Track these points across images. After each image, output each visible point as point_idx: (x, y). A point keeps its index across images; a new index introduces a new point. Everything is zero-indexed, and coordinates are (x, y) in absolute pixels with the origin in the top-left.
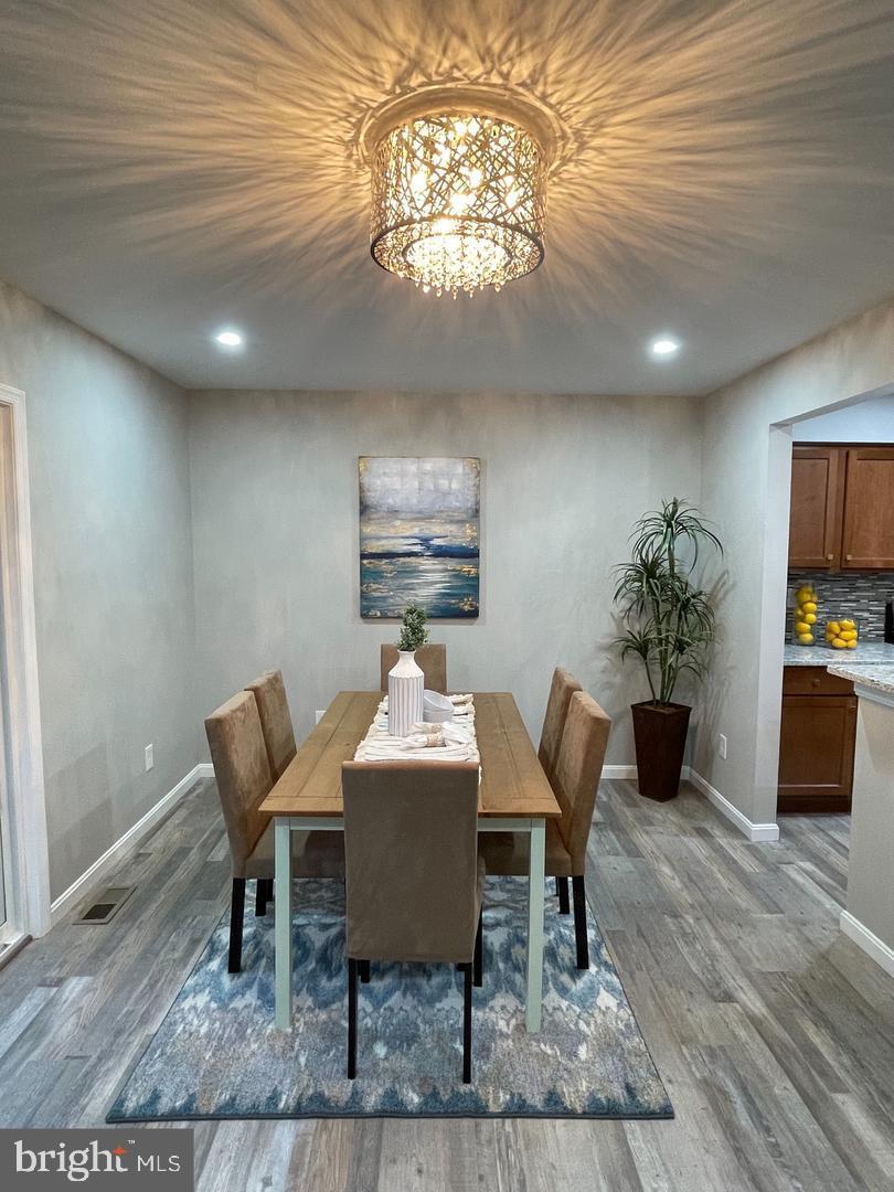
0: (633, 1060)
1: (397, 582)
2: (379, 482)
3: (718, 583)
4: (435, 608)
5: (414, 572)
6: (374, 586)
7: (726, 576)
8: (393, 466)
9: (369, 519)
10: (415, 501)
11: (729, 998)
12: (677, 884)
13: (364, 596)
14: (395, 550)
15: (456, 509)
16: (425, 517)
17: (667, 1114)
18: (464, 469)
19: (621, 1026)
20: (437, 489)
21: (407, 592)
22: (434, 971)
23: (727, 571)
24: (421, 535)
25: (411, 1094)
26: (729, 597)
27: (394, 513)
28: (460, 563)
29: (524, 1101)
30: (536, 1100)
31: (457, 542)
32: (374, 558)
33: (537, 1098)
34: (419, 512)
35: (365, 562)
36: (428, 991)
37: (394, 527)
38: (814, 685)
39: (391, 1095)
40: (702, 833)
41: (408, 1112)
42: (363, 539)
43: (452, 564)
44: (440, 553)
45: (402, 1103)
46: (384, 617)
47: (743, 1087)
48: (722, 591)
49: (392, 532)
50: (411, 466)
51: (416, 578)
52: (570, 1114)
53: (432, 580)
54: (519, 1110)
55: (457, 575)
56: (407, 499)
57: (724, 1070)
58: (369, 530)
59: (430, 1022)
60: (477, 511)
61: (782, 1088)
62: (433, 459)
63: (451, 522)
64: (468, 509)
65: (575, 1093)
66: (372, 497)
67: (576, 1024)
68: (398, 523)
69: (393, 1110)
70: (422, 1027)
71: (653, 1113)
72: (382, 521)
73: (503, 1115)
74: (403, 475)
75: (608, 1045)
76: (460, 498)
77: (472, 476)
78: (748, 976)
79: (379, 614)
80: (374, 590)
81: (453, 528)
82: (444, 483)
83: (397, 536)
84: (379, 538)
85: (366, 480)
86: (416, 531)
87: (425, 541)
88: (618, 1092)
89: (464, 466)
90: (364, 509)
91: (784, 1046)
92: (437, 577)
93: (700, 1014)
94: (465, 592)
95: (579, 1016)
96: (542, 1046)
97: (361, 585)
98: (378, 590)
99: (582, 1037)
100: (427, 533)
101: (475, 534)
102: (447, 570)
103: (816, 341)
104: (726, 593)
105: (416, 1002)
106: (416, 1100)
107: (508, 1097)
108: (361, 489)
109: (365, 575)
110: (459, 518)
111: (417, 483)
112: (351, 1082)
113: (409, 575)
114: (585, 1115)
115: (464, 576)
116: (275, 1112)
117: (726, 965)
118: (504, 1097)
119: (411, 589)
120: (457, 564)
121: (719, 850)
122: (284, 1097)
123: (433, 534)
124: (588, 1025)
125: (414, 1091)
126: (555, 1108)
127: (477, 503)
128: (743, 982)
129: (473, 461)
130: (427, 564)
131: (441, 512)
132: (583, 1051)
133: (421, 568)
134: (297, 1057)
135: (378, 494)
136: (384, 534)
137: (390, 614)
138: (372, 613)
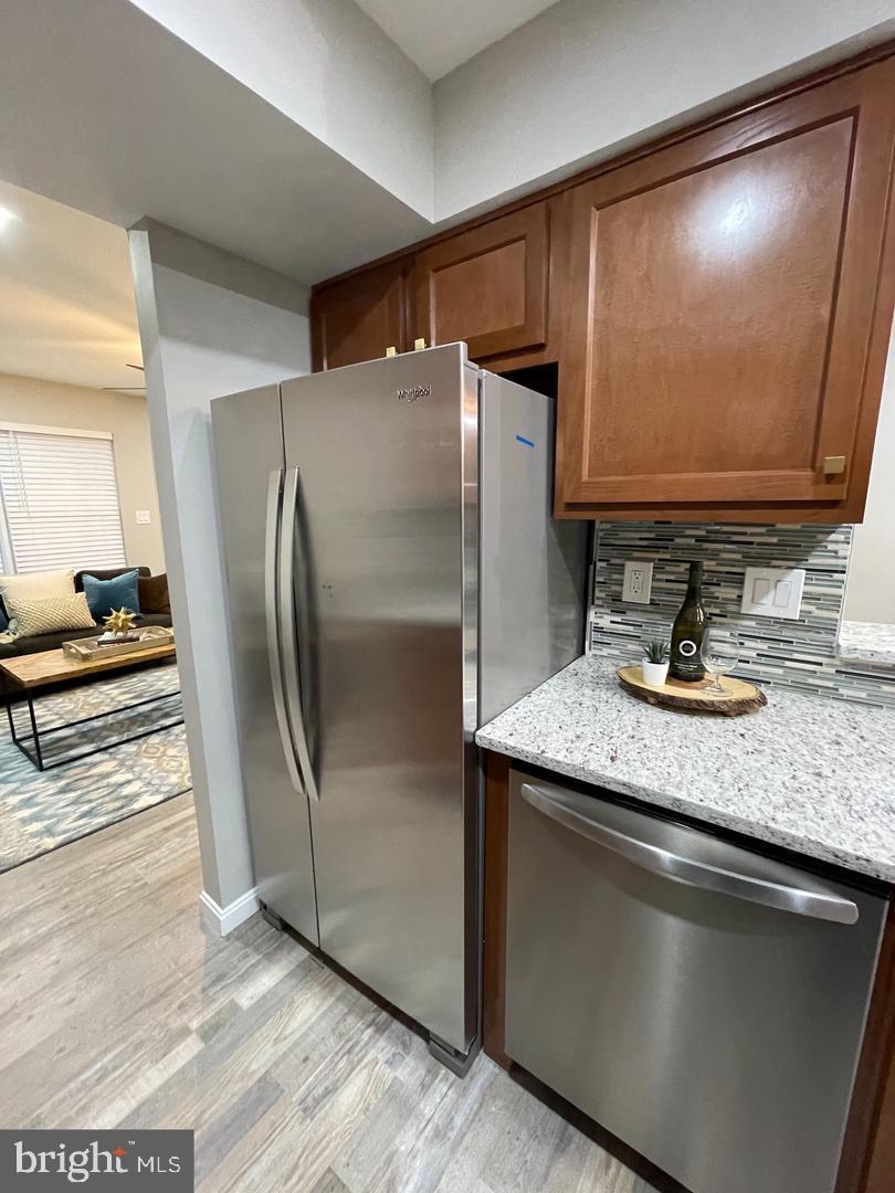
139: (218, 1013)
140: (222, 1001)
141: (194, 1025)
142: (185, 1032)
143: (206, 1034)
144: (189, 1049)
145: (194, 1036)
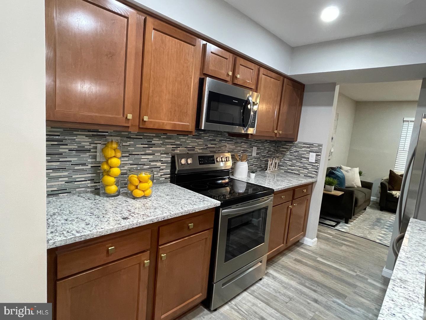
139: (363, 277)
140: (366, 277)
141: (357, 273)
142: (356, 272)
143: (357, 275)
144: (354, 274)
145: (356, 274)
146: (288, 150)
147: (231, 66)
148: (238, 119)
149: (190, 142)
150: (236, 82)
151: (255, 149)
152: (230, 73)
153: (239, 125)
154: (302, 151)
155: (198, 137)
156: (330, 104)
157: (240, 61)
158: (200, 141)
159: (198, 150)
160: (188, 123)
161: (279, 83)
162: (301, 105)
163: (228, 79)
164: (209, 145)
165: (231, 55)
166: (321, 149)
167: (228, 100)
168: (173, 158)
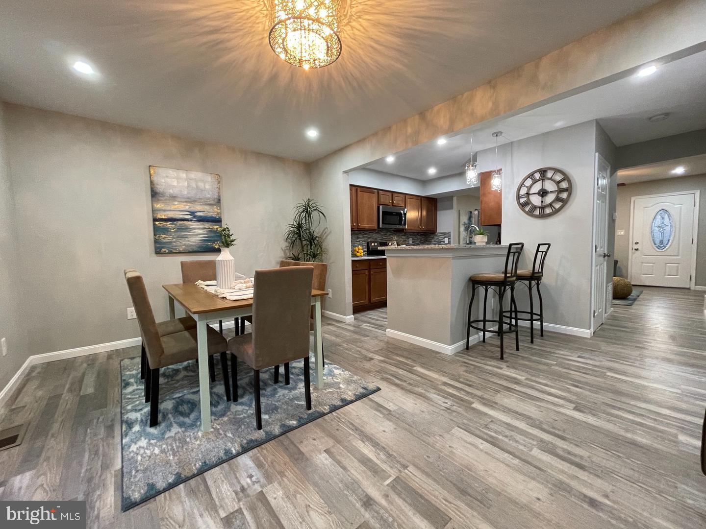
0: (360, 382)
1: (178, 234)
2: (163, 181)
3: (323, 232)
4: (200, 247)
5: (187, 229)
6: (164, 236)
7: (326, 230)
8: (172, 173)
9: (158, 200)
10: (186, 193)
11: (371, 359)
12: (335, 338)
13: (156, 242)
14: (174, 217)
15: (209, 199)
16: (192, 201)
17: (379, 389)
18: (212, 179)
19: (348, 376)
20: (197, 187)
21: (183, 239)
22: (265, 387)
23: (327, 228)
24: (189, 210)
25: (291, 422)
26: (328, 237)
27: (174, 198)
28: (212, 225)
29: (335, 405)
30: (339, 403)
31: (210, 215)
32: (162, 221)
33: (338, 402)
34: (188, 198)
35: (157, 223)
36: (268, 394)
37: (174, 205)
38: (357, 267)
39: (283, 426)
40: (329, 324)
41: (295, 427)
42: (154, 211)
43: (208, 225)
44: (201, 220)
45: (290, 426)
46: (171, 253)
47: (392, 375)
48: (325, 236)
49: (173, 208)
50: (183, 175)
51: (188, 232)
52: (352, 402)
53: (198, 233)
54: (334, 409)
55: (211, 231)
56: (181, 191)
57: (385, 374)
58: (158, 206)
59: (278, 401)
60: (219, 200)
61: (401, 372)
62: (196, 173)
63: (206, 204)
64: (215, 199)
65: (349, 396)
66: (160, 188)
67: (333, 381)
68: (176, 203)
69: (289, 429)
70: (276, 403)
71: (375, 390)
72: (166, 201)
73: (331, 412)
74: (178, 178)
75: (349, 382)
76: (210, 193)
77: (216, 183)
78: (372, 352)
79: (167, 251)
80: (163, 238)
81: (207, 208)
82: (201, 185)
83: (176, 210)
84: (165, 211)
85: (155, 179)
86: (187, 208)
87: (192, 213)
88: (362, 390)
89: (212, 178)
90: (155, 194)
91: (395, 363)
92: (200, 231)
93: (368, 365)
94: (216, 239)
95: (332, 378)
96: (327, 390)
97: (155, 235)
98: (165, 238)
99: (340, 383)
100: (193, 209)
101: (219, 211)
102: (205, 228)
103: (361, 141)
104: (327, 236)
105: (267, 398)
106: (295, 422)
107: (328, 407)
108: (152, 182)
109: (156, 230)
110: (210, 203)
111: (186, 183)
112: (262, 430)
113: (185, 230)
114: (356, 400)
115: (214, 231)
116: (232, 455)
117: (364, 352)
118: (327, 408)
119: (187, 238)
120: (211, 225)
121: (339, 327)
122: (233, 449)
123: (196, 210)
124: (338, 379)
125: (292, 421)
126: (346, 403)
127: (219, 196)
128: (373, 354)
129: (217, 176)
130: (194, 225)
131: (201, 199)
132: (341, 386)
133: (191, 227)
134: (226, 436)
135: (164, 187)
136: (169, 208)
137: (174, 251)
138: (163, 250)
146: (433, 238)
147: (390, 199)
148: (398, 222)
149: (375, 236)
150: (394, 205)
151: (411, 239)
152: (391, 202)
153: (398, 225)
154: (440, 238)
155: (378, 233)
156: (451, 208)
157: (407, 196)
158: (379, 235)
159: (379, 240)
160: (375, 226)
161: (419, 201)
162: (436, 210)
163: (390, 204)
164: (384, 238)
165: (390, 193)
166: (450, 235)
167: (390, 214)
168: (368, 243)
